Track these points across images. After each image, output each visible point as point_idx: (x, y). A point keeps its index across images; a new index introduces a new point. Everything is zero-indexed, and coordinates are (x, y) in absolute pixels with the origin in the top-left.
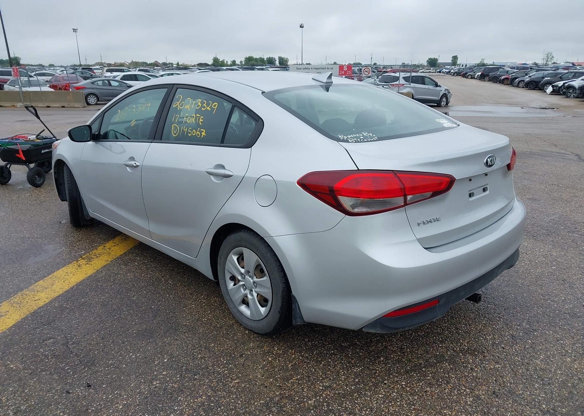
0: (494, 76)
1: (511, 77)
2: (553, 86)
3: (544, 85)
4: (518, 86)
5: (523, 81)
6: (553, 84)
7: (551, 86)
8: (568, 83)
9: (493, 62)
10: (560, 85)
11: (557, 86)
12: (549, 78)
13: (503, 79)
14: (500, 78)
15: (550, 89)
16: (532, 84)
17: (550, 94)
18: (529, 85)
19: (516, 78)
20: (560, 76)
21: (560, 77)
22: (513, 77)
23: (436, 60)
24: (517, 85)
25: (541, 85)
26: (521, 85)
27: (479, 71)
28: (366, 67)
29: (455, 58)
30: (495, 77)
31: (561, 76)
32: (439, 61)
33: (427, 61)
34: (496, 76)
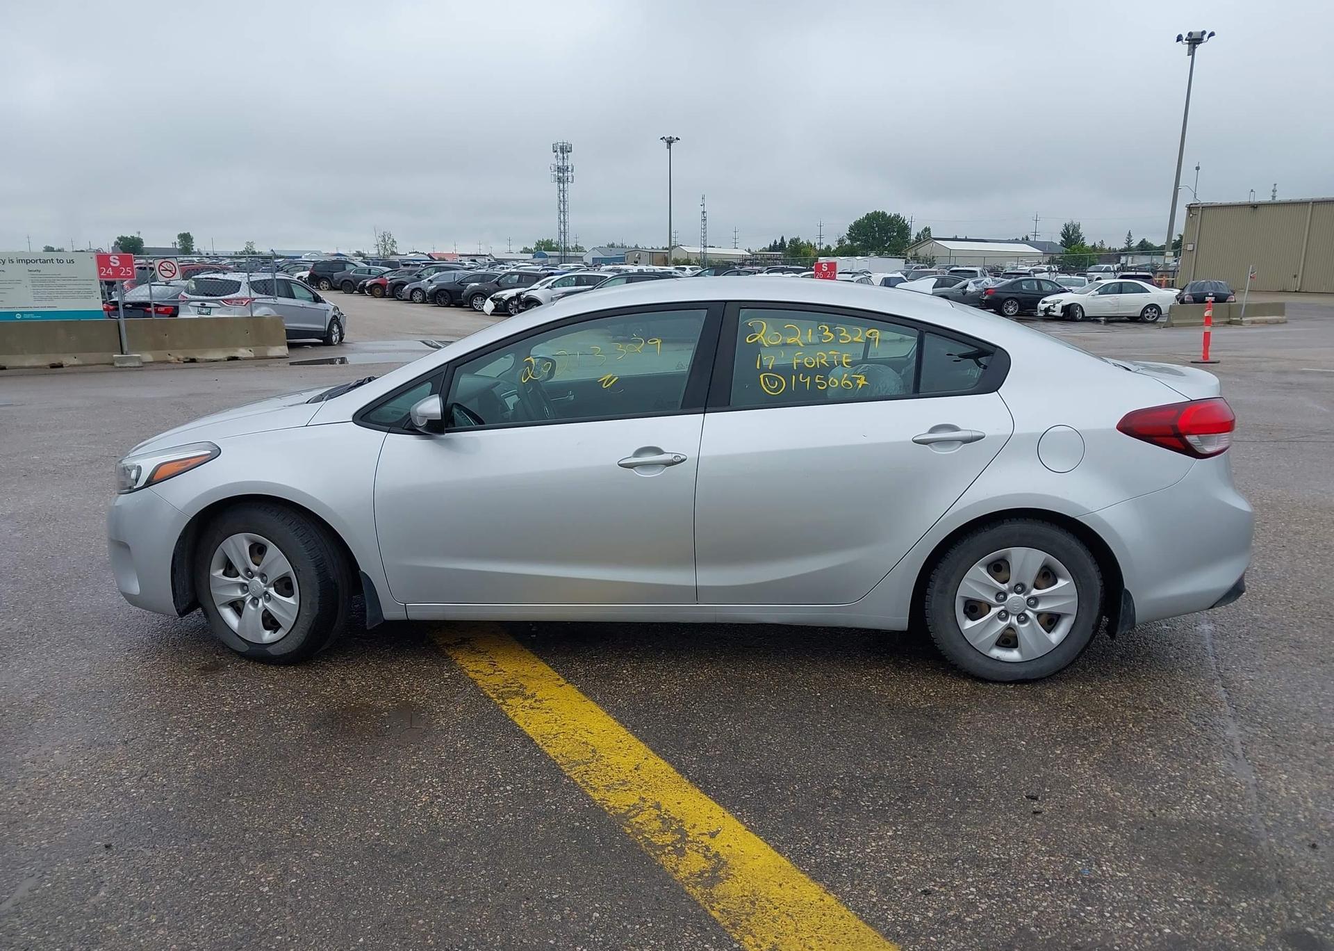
0: (343, 279)
1: (389, 282)
2: (492, 299)
3: (471, 299)
4: (411, 300)
5: (419, 289)
6: (493, 296)
7: (488, 299)
8: (527, 294)
9: (272, 250)
10: (505, 298)
11: (500, 299)
12: (477, 284)
13: (371, 286)
14: (361, 283)
15: (489, 306)
16: (443, 295)
17: (491, 315)
18: (437, 298)
19: (404, 284)
20: (496, 279)
21: (497, 283)
22: (393, 281)
23: (140, 241)
24: (408, 298)
25: (466, 297)
26: (418, 296)
27: (296, 269)
28: (163, 260)
29: (186, 238)
30: (343, 282)
31: (499, 279)
32: (146, 245)
33: (116, 243)
34: (348, 279)
